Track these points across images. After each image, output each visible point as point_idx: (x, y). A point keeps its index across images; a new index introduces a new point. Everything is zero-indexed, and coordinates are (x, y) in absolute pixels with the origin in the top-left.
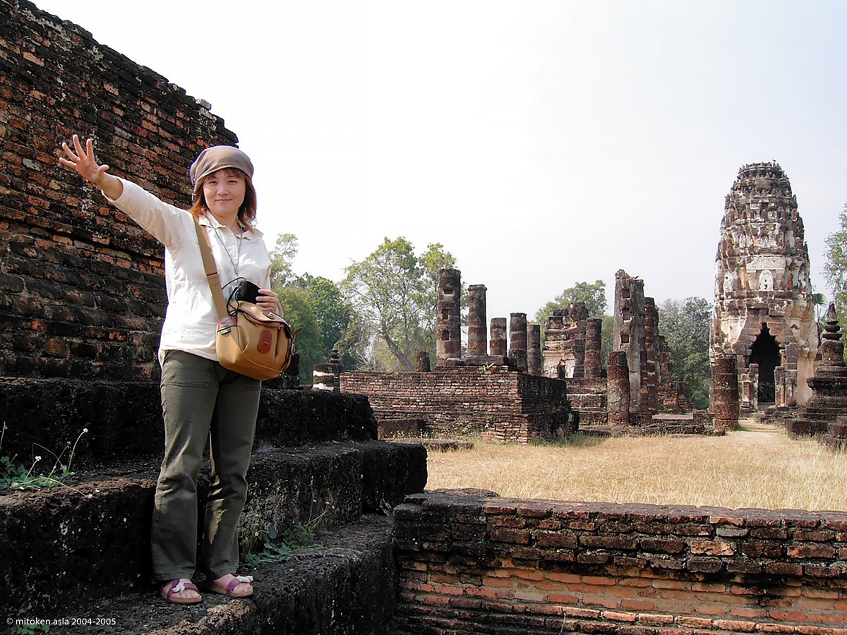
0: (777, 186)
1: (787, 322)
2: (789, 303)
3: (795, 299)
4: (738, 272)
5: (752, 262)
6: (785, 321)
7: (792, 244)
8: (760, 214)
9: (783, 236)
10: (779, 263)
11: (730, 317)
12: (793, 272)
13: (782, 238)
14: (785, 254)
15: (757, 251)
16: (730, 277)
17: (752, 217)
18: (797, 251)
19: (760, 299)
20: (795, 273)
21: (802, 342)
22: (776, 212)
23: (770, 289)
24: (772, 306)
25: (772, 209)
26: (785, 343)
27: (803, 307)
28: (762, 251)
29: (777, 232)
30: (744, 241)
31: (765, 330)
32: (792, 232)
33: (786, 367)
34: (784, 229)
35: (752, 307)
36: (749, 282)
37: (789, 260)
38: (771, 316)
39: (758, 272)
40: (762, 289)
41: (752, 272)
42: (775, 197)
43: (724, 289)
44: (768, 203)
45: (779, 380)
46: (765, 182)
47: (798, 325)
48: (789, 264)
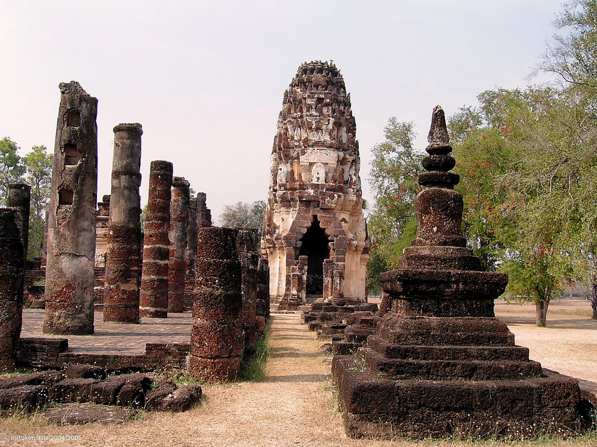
0: (333, 84)
1: (337, 215)
2: (339, 196)
3: (346, 193)
4: (292, 165)
5: (305, 155)
6: (335, 214)
7: (345, 140)
8: (316, 108)
9: (336, 132)
10: (331, 157)
11: (282, 208)
12: (344, 167)
13: (335, 133)
14: (338, 149)
15: (311, 144)
16: (284, 168)
17: (308, 110)
18: (349, 147)
19: (311, 191)
20: (347, 168)
21: (351, 236)
22: (330, 108)
23: (322, 182)
24: (324, 199)
25: (327, 105)
26: (334, 236)
27: (353, 201)
28: (317, 144)
29: (330, 126)
30: (298, 134)
31: (315, 222)
32: (345, 128)
33: (335, 260)
34: (338, 125)
35: (304, 199)
36: (302, 175)
37: (342, 154)
38: (322, 209)
39: (311, 164)
40: (315, 182)
41: (305, 164)
42: (330, 94)
43: (278, 181)
44: (323, 99)
45: (327, 272)
46: (322, 79)
47: (347, 219)
48: (341, 159)
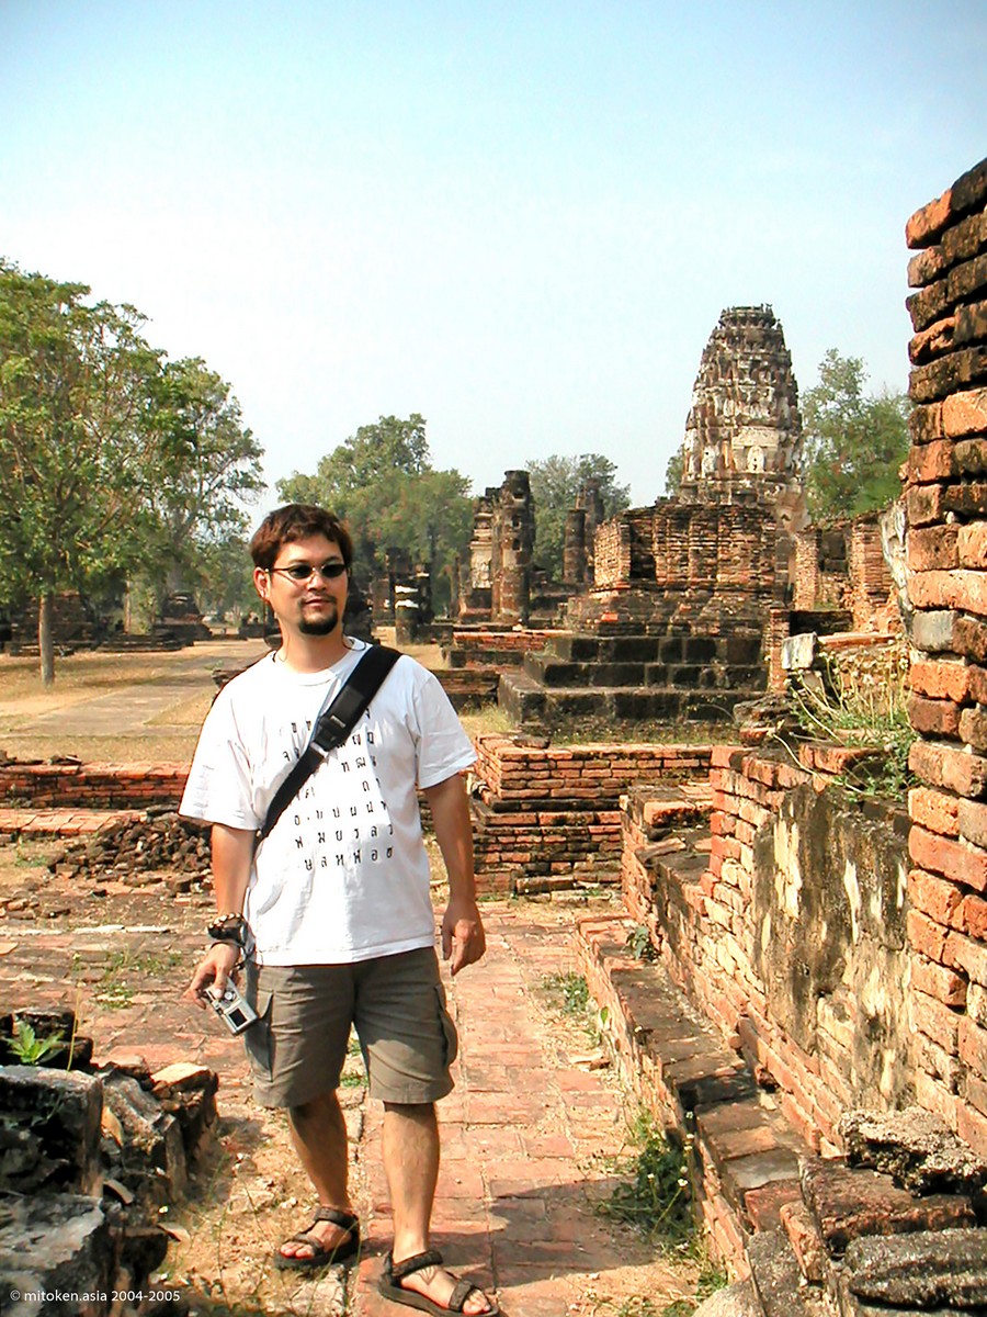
0: (771, 339)
1: (778, 512)
2: (781, 488)
3: (788, 483)
4: (721, 447)
5: (740, 436)
7: (786, 415)
8: (750, 374)
9: (776, 404)
10: (771, 438)
12: (785, 450)
13: (775, 406)
14: (778, 428)
15: (746, 422)
16: (710, 454)
17: (741, 378)
18: (792, 424)
19: (747, 483)
20: (789, 451)
21: (794, 537)
22: (769, 374)
23: (759, 470)
24: (762, 492)
25: (766, 369)
27: (797, 494)
28: (752, 422)
29: (770, 399)
30: (730, 408)
32: (786, 399)
34: (777, 395)
35: (738, 493)
36: (735, 460)
37: (784, 434)
39: (747, 448)
40: (751, 470)
41: (739, 448)
42: (768, 353)
43: (703, 468)
44: (759, 361)
46: (757, 333)
47: (789, 516)
48: (783, 440)
